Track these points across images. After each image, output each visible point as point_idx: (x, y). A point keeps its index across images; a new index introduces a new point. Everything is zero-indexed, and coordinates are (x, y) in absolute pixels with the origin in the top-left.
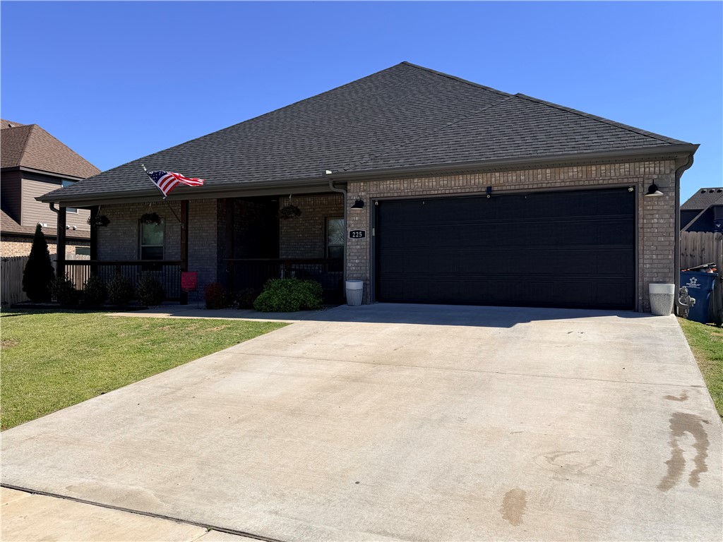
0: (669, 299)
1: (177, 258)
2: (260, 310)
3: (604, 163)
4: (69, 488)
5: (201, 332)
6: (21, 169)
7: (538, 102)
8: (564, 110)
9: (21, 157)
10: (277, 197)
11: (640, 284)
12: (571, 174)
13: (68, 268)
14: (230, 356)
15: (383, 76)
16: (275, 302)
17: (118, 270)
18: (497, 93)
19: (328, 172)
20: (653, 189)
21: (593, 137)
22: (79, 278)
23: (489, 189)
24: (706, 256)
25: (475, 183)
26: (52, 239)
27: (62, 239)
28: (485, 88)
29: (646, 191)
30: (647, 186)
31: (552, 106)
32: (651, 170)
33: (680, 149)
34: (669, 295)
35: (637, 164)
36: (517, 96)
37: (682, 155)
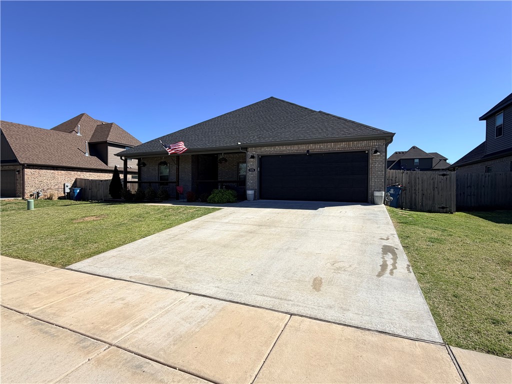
0: (382, 198)
1: (175, 180)
2: (210, 203)
3: (356, 141)
4: (130, 277)
5: (185, 212)
6: (108, 142)
7: (328, 114)
8: (339, 118)
9: (108, 137)
10: (217, 154)
11: (370, 192)
12: (342, 145)
13: (129, 185)
14: (198, 222)
15: (263, 103)
16: (216, 199)
17: (150, 185)
18: (311, 110)
19: (239, 143)
20: (376, 152)
21: (351, 130)
22: (133, 189)
23: (308, 151)
24: (397, 180)
25: (303, 149)
26: (121, 172)
27: (126, 172)
28: (306, 108)
29: (373, 153)
30: (373, 151)
31: (334, 116)
32: (375, 144)
33: (387, 135)
34: (382, 196)
35: (369, 141)
36: (320, 112)
37: (388, 138)
